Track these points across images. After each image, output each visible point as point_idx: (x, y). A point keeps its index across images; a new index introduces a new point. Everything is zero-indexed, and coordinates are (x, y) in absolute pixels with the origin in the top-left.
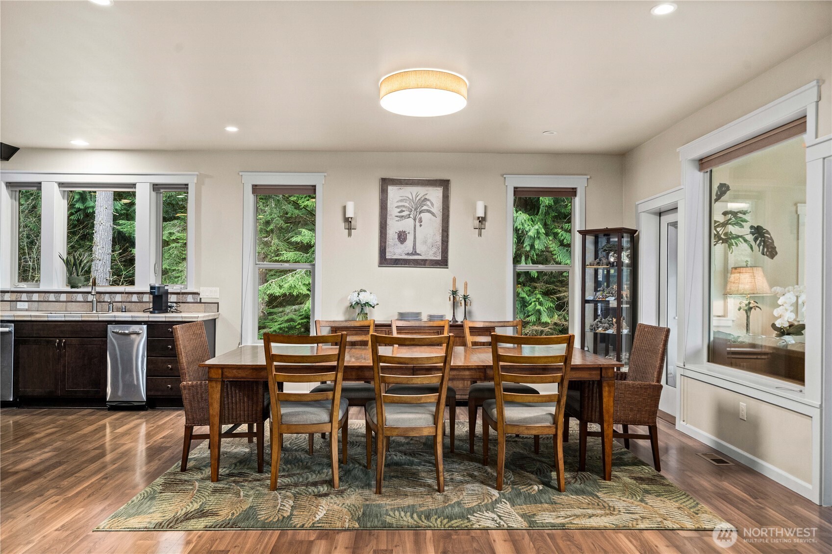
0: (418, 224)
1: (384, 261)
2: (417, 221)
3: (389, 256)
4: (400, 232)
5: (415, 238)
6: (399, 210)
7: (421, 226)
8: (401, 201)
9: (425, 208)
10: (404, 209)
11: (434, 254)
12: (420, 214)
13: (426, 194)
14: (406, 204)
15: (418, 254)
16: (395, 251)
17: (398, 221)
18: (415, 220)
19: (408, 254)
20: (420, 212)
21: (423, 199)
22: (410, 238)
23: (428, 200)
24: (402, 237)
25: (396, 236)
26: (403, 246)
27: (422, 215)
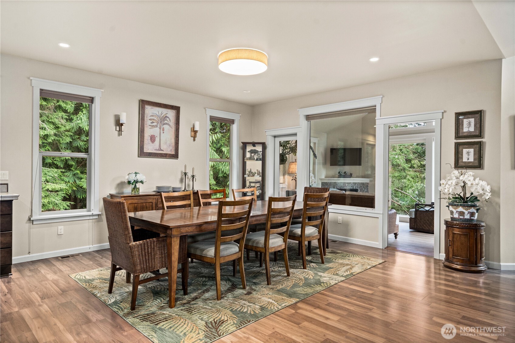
0: (162, 132)
1: (142, 153)
2: (161, 129)
3: (145, 150)
4: (151, 135)
5: (160, 140)
6: (151, 122)
7: (163, 133)
8: (152, 116)
9: (166, 122)
10: (154, 121)
11: (170, 150)
12: (163, 125)
13: (167, 114)
14: (155, 118)
15: (162, 150)
16: (149, 148)
17: (150, 128)
18: (160, 128)
19: (156, 150)
20: (164, 124)
21: (165, 116)
22: (157, 140)
23: (168, 117)
24: (153, 139)
25: (150, 138)
26: (153, 144)
27: (164, 126)
